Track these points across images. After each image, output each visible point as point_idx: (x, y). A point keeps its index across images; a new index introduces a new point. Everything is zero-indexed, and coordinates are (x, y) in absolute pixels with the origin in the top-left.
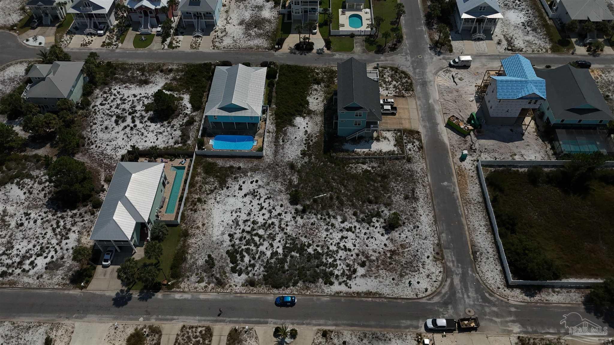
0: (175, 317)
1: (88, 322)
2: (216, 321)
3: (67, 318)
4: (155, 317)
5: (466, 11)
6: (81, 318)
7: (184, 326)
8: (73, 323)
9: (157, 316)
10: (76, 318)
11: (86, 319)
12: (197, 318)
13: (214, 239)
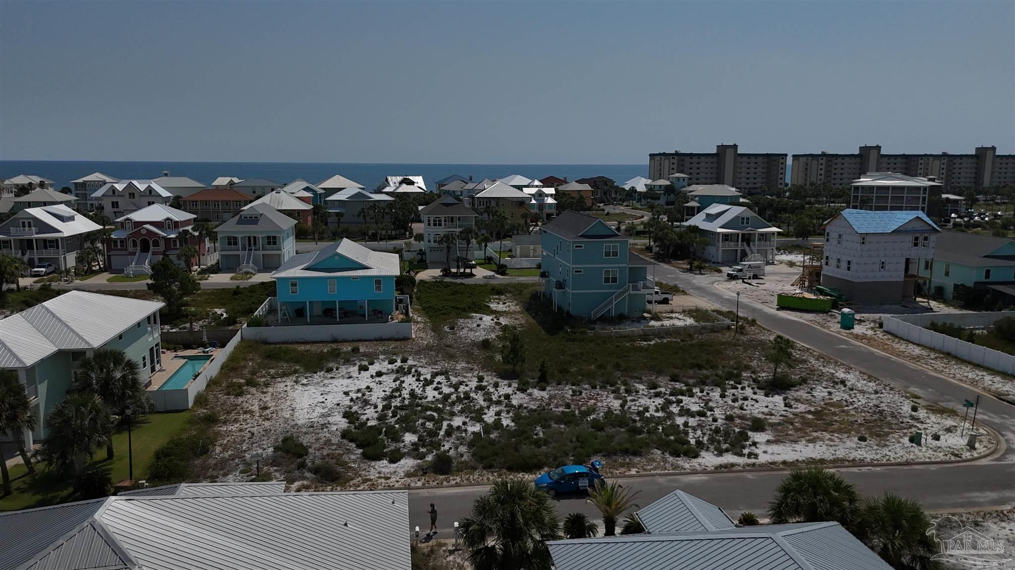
5: (720, 226)
13: (300, 422)
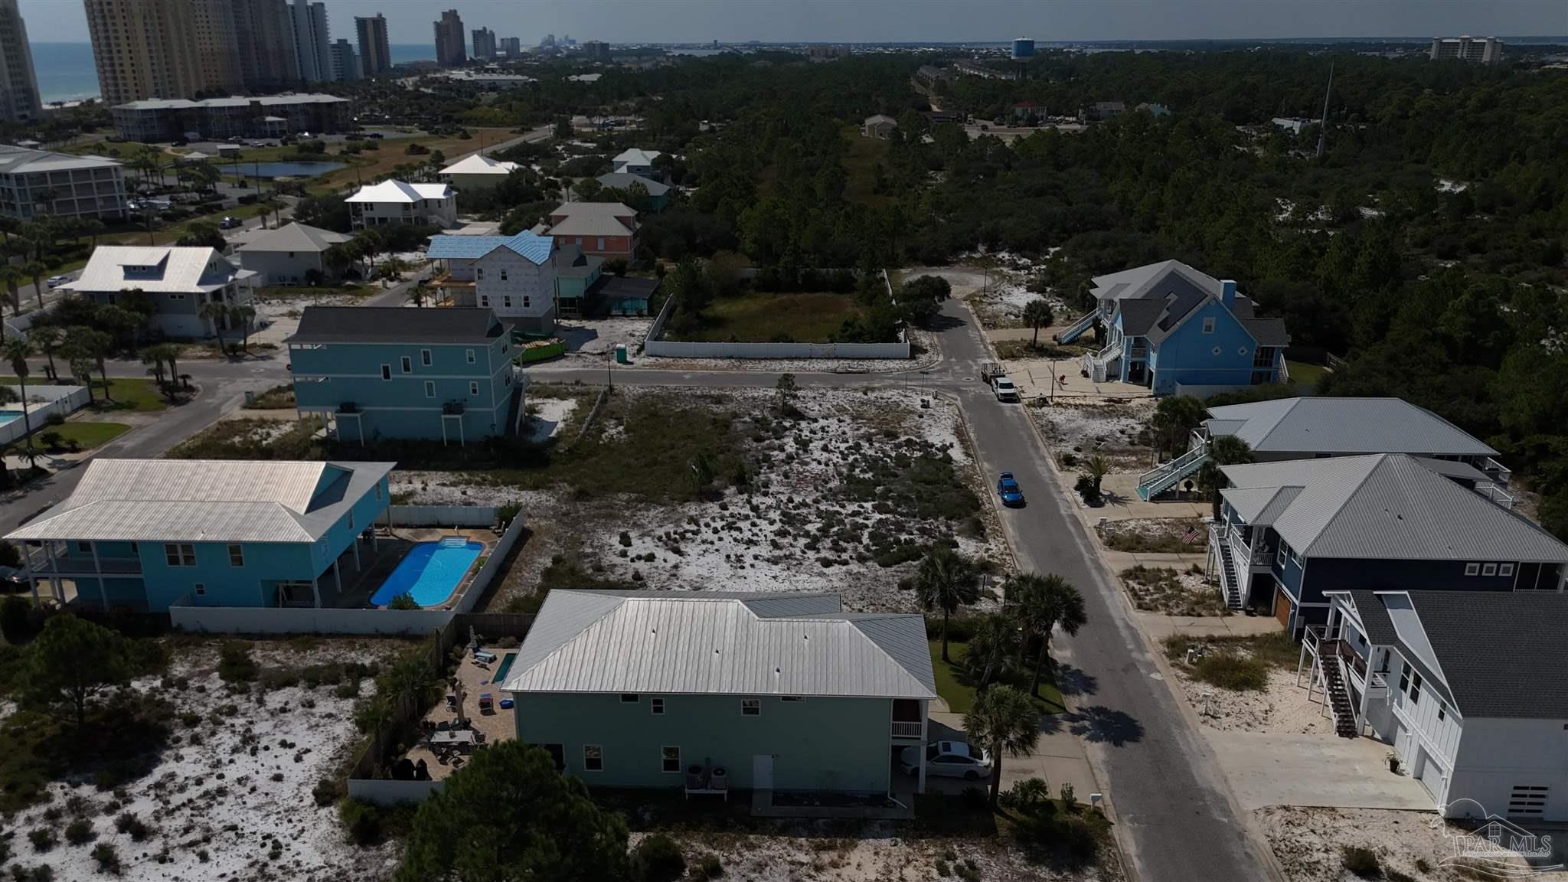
0: (1119, 623)
1: (1226, 781)
2: (1100, 569)
3: (1241, 836)
4: (1135, 655)
5: (196, 282)
6: (1221, 802)
7: (1140, 607)
8: (1251, 817)
9: (1131, 651)
10: (1227, 812)
11: (1219, 788)
12: (1104, 592)
